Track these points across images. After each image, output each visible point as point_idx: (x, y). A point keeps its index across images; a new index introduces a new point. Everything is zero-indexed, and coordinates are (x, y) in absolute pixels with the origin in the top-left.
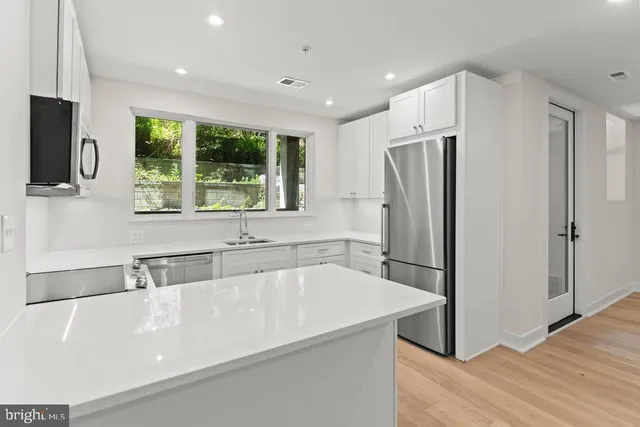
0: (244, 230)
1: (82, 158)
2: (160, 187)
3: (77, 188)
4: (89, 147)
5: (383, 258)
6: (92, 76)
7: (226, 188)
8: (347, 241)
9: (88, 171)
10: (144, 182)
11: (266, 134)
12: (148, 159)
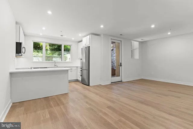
0: (55, 64)
1: (23, 50)
2: (41, 57)
3: (22, 55)
4: (24, 49)
5: (81, 69)
6: (24, 35)
7: (58, 57)
8: (77, 67)
9: (24, 52)
10: (37, 56)
11: (61, 45)
12: (39, 50)
